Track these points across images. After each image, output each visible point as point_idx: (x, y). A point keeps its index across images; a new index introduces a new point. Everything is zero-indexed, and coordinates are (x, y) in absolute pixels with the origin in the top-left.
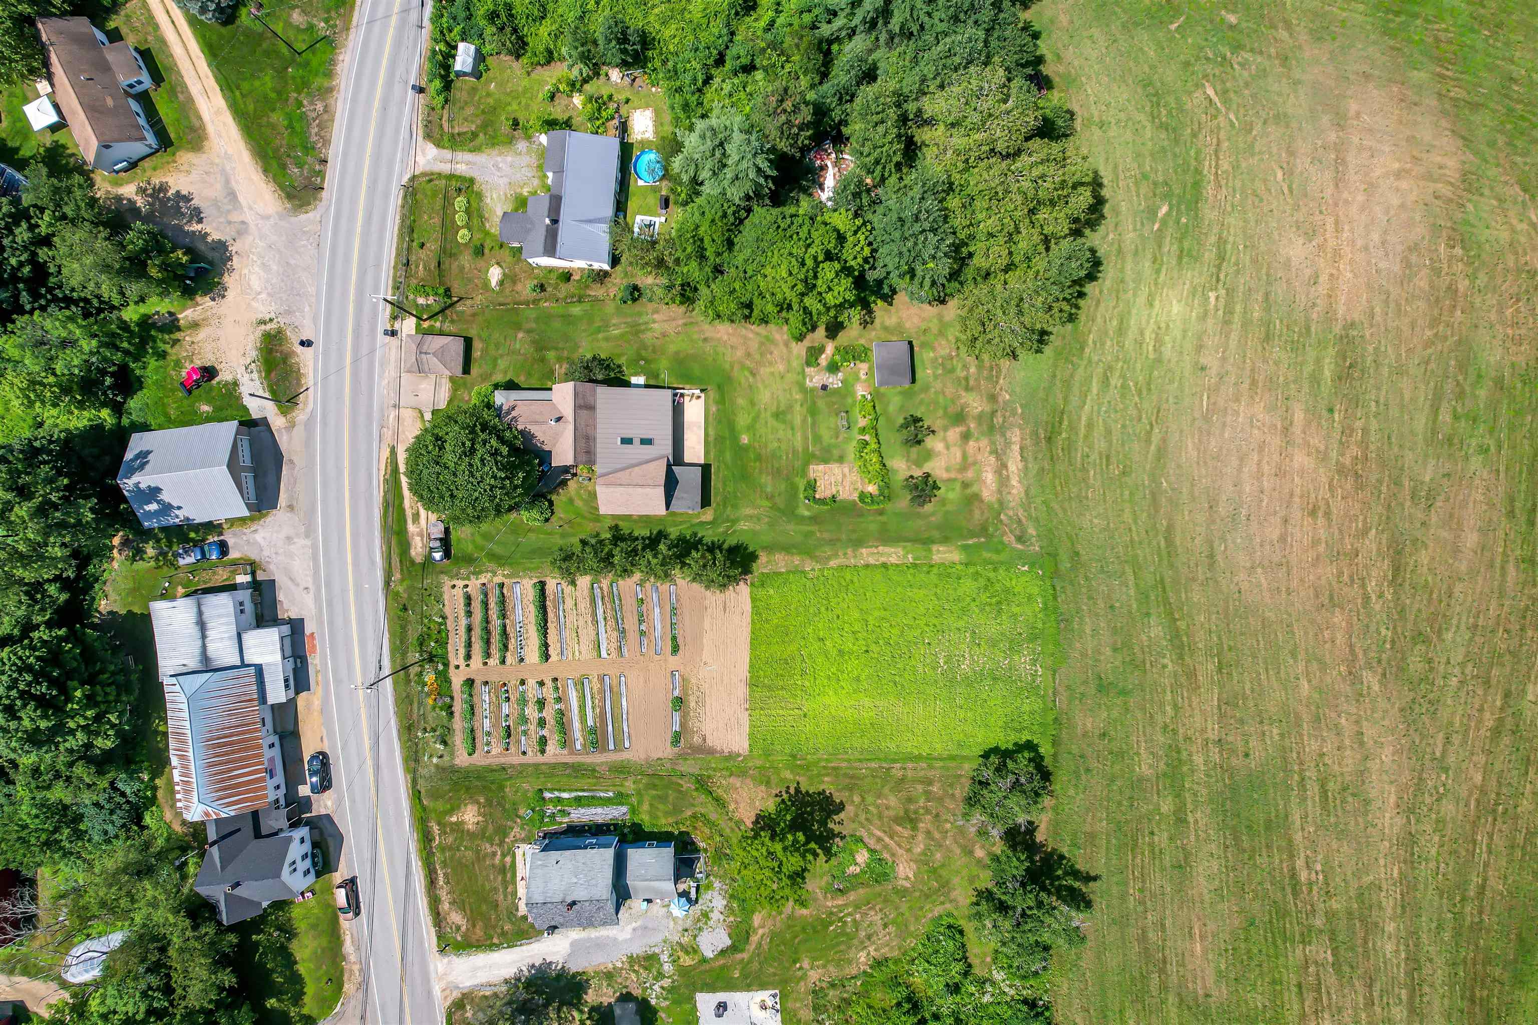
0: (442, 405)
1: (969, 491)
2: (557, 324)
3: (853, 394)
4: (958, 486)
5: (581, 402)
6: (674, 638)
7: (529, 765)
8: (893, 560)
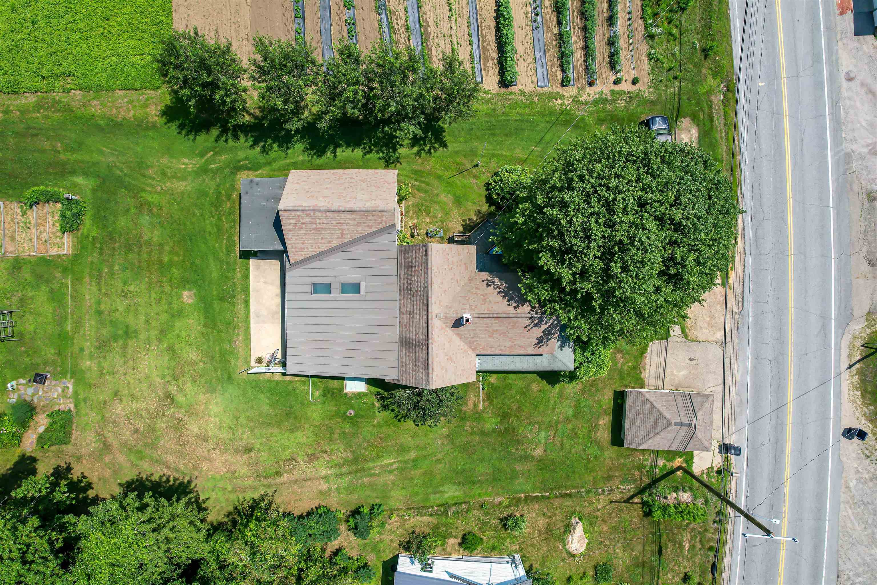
0: (654, 346)
2: (481, 469)
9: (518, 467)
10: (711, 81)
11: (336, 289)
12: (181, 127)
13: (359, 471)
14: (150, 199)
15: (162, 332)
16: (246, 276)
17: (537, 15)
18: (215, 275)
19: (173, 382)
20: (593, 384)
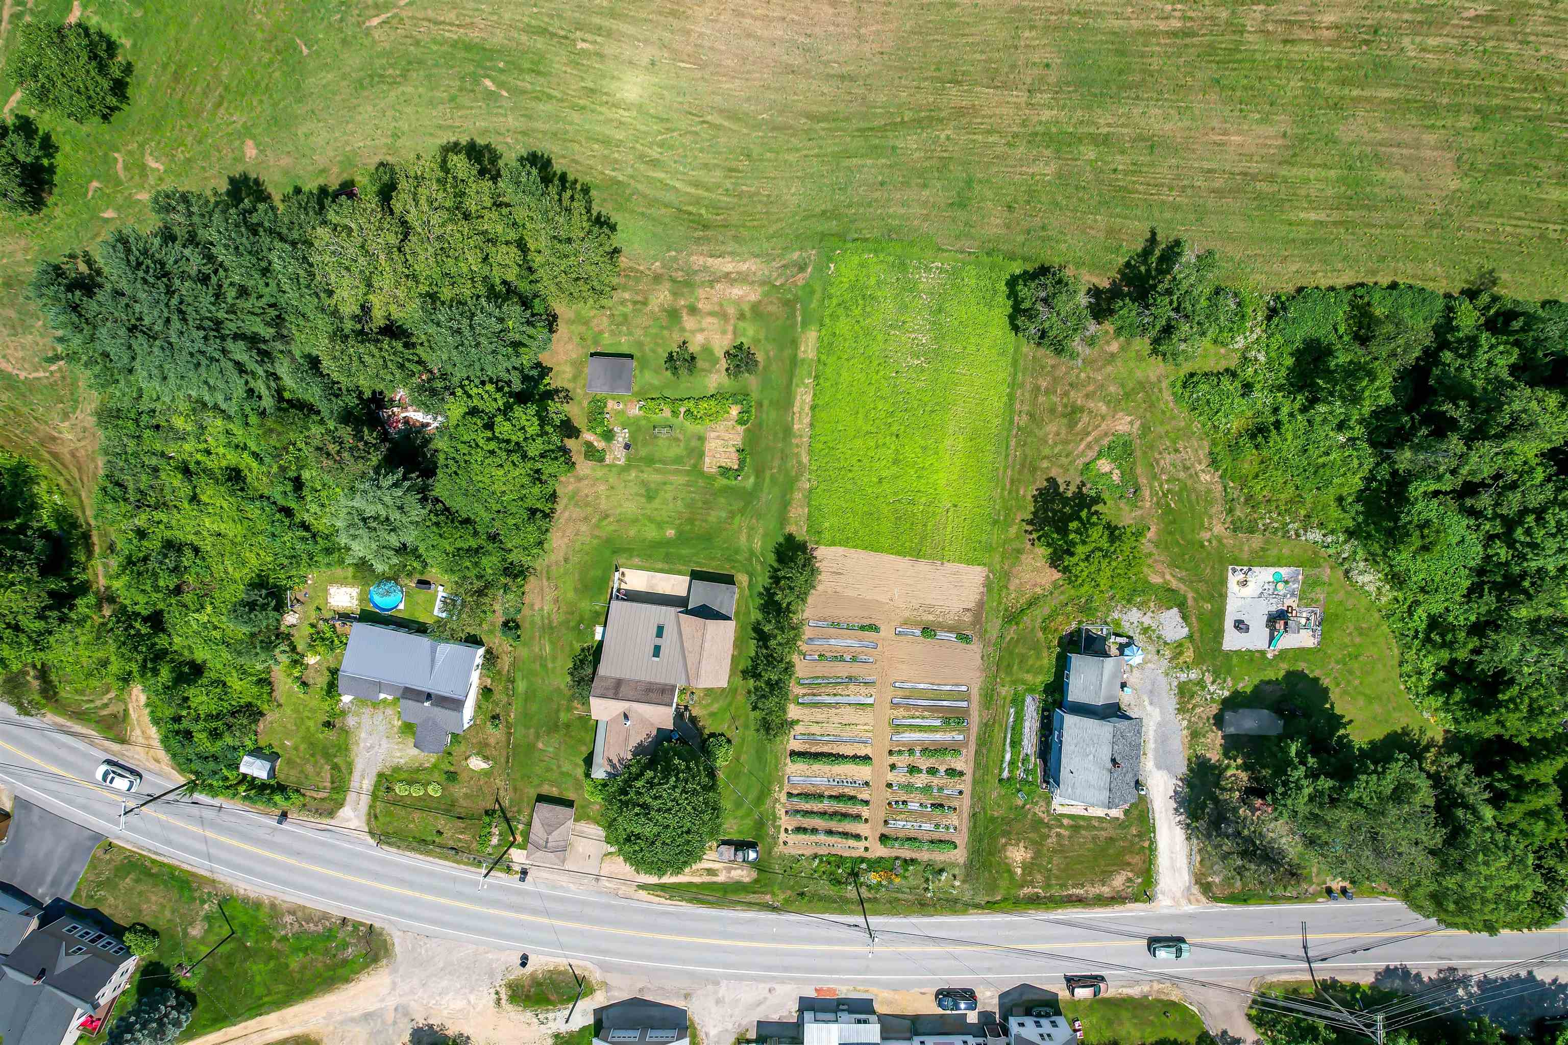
0: (601, 832)
1: (748, 314)
2: (534, 707)
3: (637, 419)
4: (741, 324)
5: (611, 693)
6: (862, 628)
7: (973, 789)
8: (808, 398)
9: (532, 731)
10: (781, 897)
11: (658, 641)
12: (780, 545)
13: (544, 630)
14: (736, 519)
15: (649, 517)
16: (679, 573)
17: (838, 782)
18: (683, 552)
19: (616, 520)
20: (582, 787)
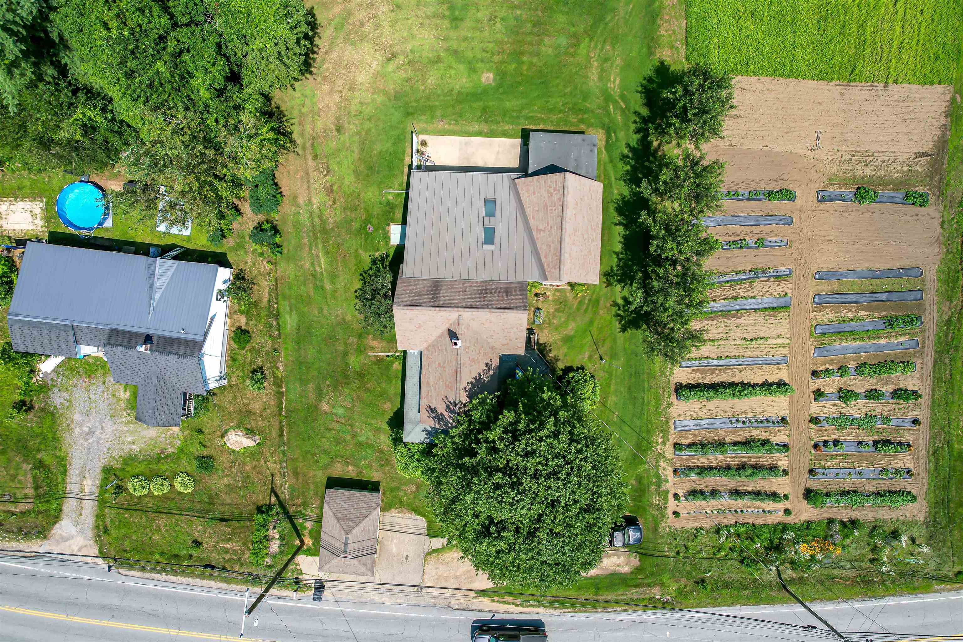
0: (422, 523)
2: (311, 352)
5: (426, 299)
6: (770, 195)
7: (933, 415)
9: (311, 386)
10: (673, 587)
11: (490, 222)
12: (650, 80)
13: (315, 234)
14: (582, 46)
15: (456, 52)
16: (505, 134)
17: (744, 423)
18: (508, 104)
19: (406, 61)
20: (388, 462)
